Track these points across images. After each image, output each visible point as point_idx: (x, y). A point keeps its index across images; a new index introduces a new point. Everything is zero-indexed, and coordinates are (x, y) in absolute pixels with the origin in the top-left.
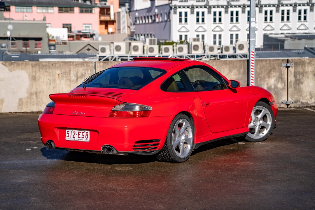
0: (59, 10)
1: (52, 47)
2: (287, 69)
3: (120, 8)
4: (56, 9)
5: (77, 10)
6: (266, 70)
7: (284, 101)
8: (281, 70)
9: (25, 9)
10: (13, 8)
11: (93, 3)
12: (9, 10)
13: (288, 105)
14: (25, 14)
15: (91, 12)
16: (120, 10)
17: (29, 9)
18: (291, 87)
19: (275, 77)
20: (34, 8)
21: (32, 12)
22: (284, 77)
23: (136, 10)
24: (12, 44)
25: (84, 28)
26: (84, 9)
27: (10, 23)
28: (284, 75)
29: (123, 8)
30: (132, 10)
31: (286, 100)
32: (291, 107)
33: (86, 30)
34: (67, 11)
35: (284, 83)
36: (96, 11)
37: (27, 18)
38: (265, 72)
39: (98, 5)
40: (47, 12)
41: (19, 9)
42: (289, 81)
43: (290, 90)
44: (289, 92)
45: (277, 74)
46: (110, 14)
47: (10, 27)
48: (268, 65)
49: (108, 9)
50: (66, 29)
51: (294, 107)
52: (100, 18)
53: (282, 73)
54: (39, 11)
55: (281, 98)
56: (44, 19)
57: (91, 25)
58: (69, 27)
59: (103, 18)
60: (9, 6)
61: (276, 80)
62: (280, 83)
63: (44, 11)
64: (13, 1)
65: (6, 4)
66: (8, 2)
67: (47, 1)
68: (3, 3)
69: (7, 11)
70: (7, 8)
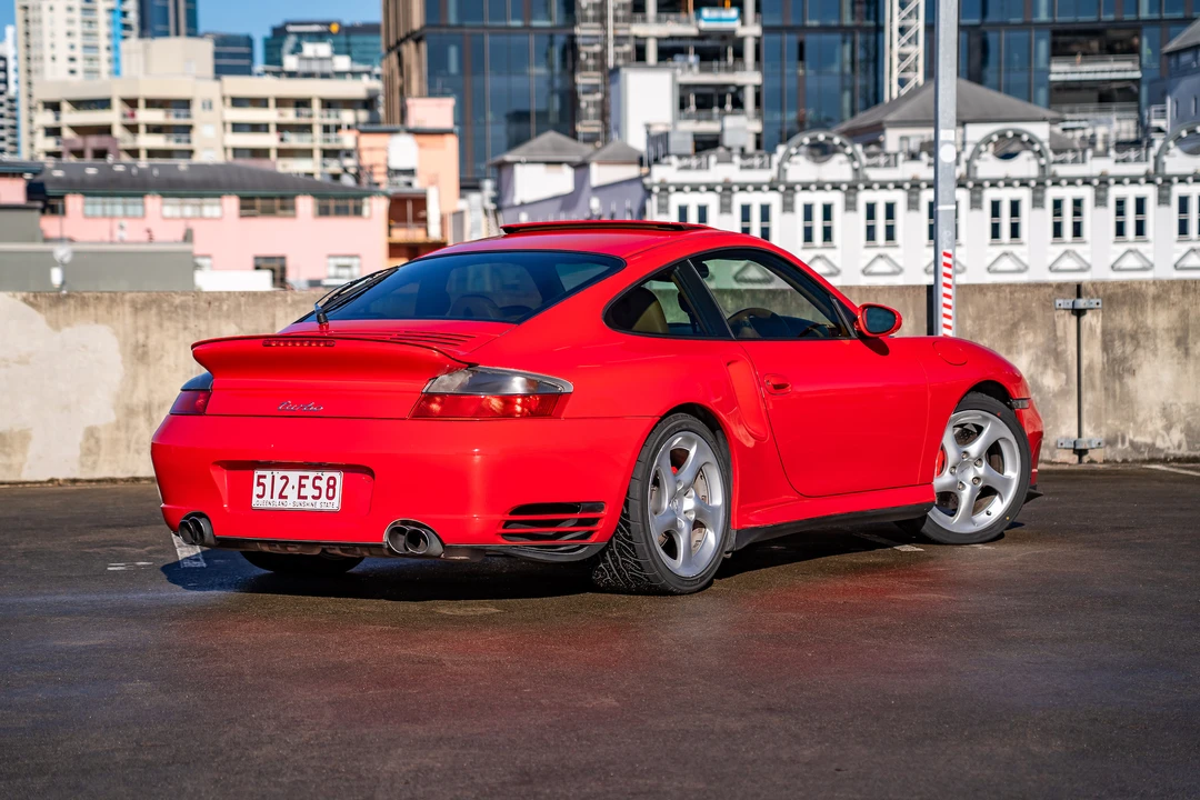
0: (242, 207)
2: (1074, 318)
3: (462, 197)
4: (231, 203)
5: (305, 204)
6: (1000, 323)
7: (1067, 438)
8: (1054, 324)
9: (117, 206)
10: (74, 203)
11: (365, 180)
12: (60, 211)
13: (1081, 453)
14: (116, 223)
15: (358, 212)
16: (462, 205)
17: (133, 205)
18: (1093, 387)
19: (1031, 351)
20: (153, 203)
21: (144, 216)
22: (1065, 351)
23: (523, 205)
25: (332, 271)
26: (332, 204)
28: (1066, 342)
29: (474, 197)
30: (506, 202)
31: (1075, 434)
32: (1091, 462)
33: (337, 277)
34: (269, 212)
35: (1067, 371)
36: (377, 208)
37: (125, 235)
38: (993, 330)
39: (383, 187)
40: (197, 214)
41: (98, 206)
42: (1084, 363)
43: (1088, 397)
44: (1085, 407)
45: (1041, 339)
46: (425, 220)
47: (63, 252)
48: (1005, 306)
49: (420, 202)
50: (266, 276)
51: (1105, 462)
52: (390, 235)
53: (1059, 333)
54: (168, 211)
55: (1056, 427)
56: (188, 237)
57: (356, 261)
58: (277, 269)
59: (401, 235)
60: (62, 197)
61: (1036, 361)
62: (1050, 372)
63: (188, 211)
64: (76, 177)
65: (51, 190)
66: (58, 181)
67: (198, 176)
68: (42, 185)
69: (54, 212)
70: (53, 202)
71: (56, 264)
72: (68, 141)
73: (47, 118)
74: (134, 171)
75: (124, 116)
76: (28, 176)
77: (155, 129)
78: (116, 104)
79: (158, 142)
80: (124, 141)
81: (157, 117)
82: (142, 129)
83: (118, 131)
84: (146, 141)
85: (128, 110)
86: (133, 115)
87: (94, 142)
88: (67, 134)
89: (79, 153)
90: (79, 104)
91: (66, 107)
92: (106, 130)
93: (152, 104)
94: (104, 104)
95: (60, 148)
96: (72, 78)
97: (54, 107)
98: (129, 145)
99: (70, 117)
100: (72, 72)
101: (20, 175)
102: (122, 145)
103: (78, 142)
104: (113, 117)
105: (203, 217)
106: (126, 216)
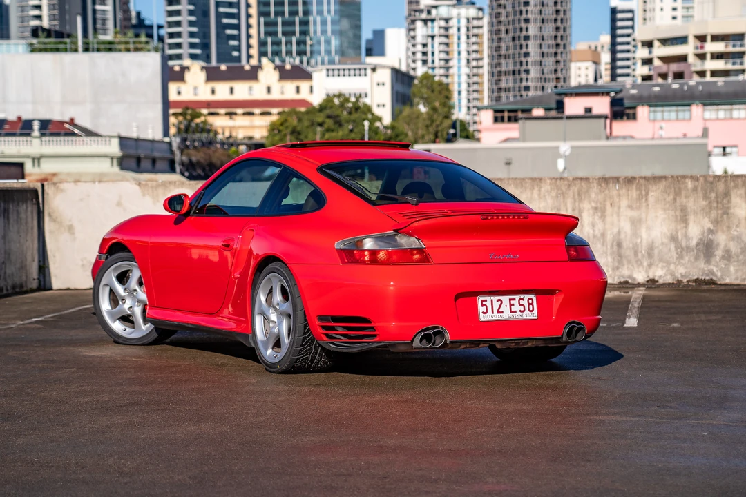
9: (670, 113)
10: (642, 111)
12: (633, 117)
14: (657, 125)
17: (683, 112)
20: (697, 110)
21: (690, 119)
37: (663, 133)
40: (728, 116)
41: (660, 113)
47: (565, 149)
54: (708, 115)
56: (705, 133)
60: (634, 108)
63: (721, 114)
64: (645, 93)
65: (627, 103)
66: (633, 97)
67: (731, 89)
68: (621, 100)
69: (628, 118)
70: (628, 111)
71: (560, 156)
72: (656, 68)
73: (643, 53)
74: (686, 88)
75: (697, 48)
76: (613, 94)
77: (717, 56)
78: (691, 40)
79: (720, 65)
80: (695, 65)
81: (720, 47)
82: (709, 56)
83: (691, 59)
84: (711, 65)
85: (699, 44)
86: (702, 47)
87: (675, 67)
88: (657, 62)
89: (664, 76)
90: (665, 42)
91: (656, 44)
92: (683, 59)
93: (715, 38)
94: (683, 40)
95: (652, 73)
96: (674, 22)
97: (649, 44)
98: (699, 68)
99: (660, 51)
100: (674, 18)
101: (608, 94)
102: (693, 69)
103: (664, 68)
104: (689, 49)
105: (732, 118)
106: (677, 119)
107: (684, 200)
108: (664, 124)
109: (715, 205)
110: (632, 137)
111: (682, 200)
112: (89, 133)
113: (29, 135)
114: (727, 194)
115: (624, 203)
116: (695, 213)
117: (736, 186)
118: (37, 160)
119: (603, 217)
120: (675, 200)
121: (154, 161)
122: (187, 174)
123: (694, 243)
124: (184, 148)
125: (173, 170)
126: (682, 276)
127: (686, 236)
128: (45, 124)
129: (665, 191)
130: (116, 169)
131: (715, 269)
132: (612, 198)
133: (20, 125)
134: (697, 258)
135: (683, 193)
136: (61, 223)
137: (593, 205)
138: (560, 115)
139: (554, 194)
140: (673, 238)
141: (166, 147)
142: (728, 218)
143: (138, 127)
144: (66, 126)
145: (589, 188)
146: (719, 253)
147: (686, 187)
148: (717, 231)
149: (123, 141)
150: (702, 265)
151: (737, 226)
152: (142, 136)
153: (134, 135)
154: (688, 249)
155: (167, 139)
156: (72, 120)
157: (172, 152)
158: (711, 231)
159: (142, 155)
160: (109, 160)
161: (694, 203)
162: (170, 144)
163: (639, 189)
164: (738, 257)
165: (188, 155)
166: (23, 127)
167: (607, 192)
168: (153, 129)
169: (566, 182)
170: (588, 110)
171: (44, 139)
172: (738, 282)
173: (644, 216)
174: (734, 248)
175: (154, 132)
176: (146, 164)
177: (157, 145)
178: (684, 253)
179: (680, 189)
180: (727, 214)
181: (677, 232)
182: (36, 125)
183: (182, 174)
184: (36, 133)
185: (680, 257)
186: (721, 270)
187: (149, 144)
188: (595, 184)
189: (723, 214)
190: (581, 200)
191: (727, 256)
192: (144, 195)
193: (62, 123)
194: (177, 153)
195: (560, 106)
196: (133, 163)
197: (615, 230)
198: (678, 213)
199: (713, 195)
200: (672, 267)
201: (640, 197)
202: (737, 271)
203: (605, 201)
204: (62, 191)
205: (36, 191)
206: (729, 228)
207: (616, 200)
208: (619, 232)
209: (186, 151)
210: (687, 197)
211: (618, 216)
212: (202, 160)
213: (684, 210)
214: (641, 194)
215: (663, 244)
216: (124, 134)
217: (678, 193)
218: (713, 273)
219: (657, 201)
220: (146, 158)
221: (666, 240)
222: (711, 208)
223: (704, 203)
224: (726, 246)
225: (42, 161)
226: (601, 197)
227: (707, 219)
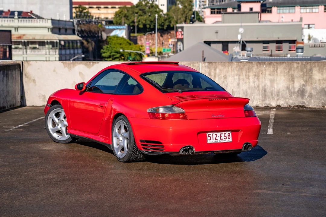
1: (300, 50)
4: (322, 8)
9: (286, 10)
10: (274, 9)
12: (270, 12)
14: (281, 15)
17: (292, 10)
20: (297, 8)
21: (295, 13)
24: (264, 48)
27: (241, 26)
37: (283, 20)
40: (311, 11)
41: (282, 10)
47: (241, 30)
54: (302, 11)
56: (301, 20)
60: (271, 8)
63: (308, 11)
64: (276, 1)
65: (268, 6)
66: (270, 3)
68: (265, 4)
69: (268, 12)
70: (268, 9)
71: (239, 34)
76: (262, 2)
101: (260, 2)
105: (312, 12)
106: (289, 13)
107: (293, 72)
108: (283, 15)
109: (306, 74)
110: (270, 21)
111: (292, 72)
112: (39, 17)
113: (13, 18)
114: (311, 70)
115: (267, 73)
116: (297, 77)
117: (315, 66)
118: (17, 28)
119: (258, 79)
120: (289, 72)
121: (66, 30)
122: (80, 35)
123: (296, 90)
124: (79, 24)
125: (74, 33)
126: (291, 104)
127: (293, 87)
128: (20, 13)
129: (285, 68)
130: (50, 33)
131: (305, 101)
132: (262, 71)
133: (10, 13)
134: (298, 97)
135: (293, 69)
136: (30, 78)
137: (254, 74)
138: (239, 12)
139: (238, 69)
140: (288, 88)
141: (71, 24)
142: (311, 80)
143: (59, 15)
144: (29, 14)
145: (253, 67)
146: (307, 95)
147: (294, 67)
148: (306, 85)
149: (53, 21)
150: (300, 99)
151: (315, 83)
152: (61, 19)
153: (58, 19)
154: (294, 93)
155: (72, 20)
156: (31, 11)
157: (74, 26)
158: (304, 85)
159: (61, 27)
160: (47, 29)
161: (297, 73)
162: (73, 22)
163: (274, 67)
164: (315, 96)
165: (81, 27)
166: (11, 14)
167: (260, 68)
168: (66, 16)
169: (243, 64)
170: (251, 9)
171: (19, 19)
172: (315, 107)
173: (275, 78)
174: (313, 92)
175: (66, 17)
176: (63, 31)
177: (67, 23)
178: (292, 94)
179: (291, 67)
180: (311, 78)
181: (289, 85)
182: (16, 14)
183: (78, 35)
184: (16, 17)
185: (291, 96)
186: (308, 102)
187: (64, 22)
188: (255, 65)
189: (309, 78)
190: (249, 72)
191: (311, 96)
192: (65, 67)
193: (27, 13)
194: (76, 26)
195: (239, 7)
196: (57, 31)
197: (263, 84)
198: (290, 77)
199: (305, 70)
200: (287, 100)
201: (274, 71)
202: (314, 102)
203: (259, 72)
204: (31, 65)
205: (20, 65)
206: (312, 84)
207: (264, 72)
208: (265, 85)
209: (80, 26)
210: (294, 71)
211: (265, 78)
212: (87, 30)
213: (293, 76)
214: (274, 70)
215: (283, 90)
216: (53, 18)
217: (290, 69)
218: (304, 103)
219: (281, 72)
220: (63, 28)
221: (285, 89)
222: (304, 76)
223: (301, 73)
224: (310, 91)
225: (19, 29)
226: (257, 70)
227: (302, 80)
